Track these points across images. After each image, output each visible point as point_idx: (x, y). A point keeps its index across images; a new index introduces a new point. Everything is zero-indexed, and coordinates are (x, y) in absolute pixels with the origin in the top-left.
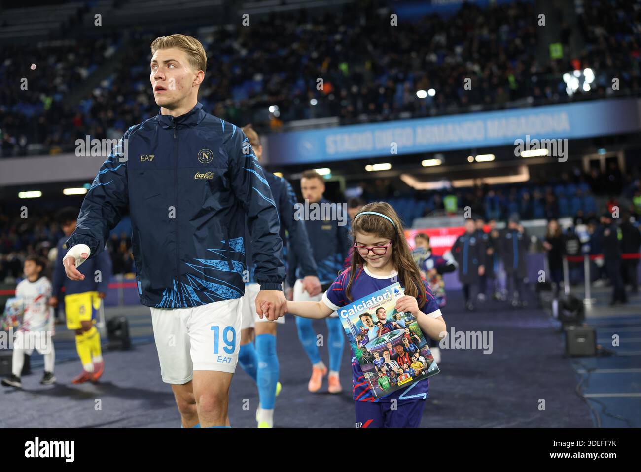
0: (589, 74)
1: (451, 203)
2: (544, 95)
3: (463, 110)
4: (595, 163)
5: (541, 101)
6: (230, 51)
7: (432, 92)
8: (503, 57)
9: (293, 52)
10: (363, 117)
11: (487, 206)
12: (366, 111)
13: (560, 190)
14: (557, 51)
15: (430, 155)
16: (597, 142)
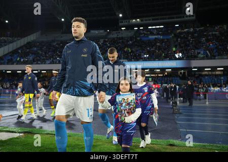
0: (181, 54)
1: (150, 79)
2: (171, 58)
3: (154, 60)
4: (181, 73)
5: (171, 59)
6: (106, 45)
7: (148, 56)
8: (163, 50)
9: (119, 46)
10: (133, 60)
11: (158, 80)
12: (134, 59)
13: (173, 78)
14: (174, 49)
15: (147, 69)
16: (182, 69)
